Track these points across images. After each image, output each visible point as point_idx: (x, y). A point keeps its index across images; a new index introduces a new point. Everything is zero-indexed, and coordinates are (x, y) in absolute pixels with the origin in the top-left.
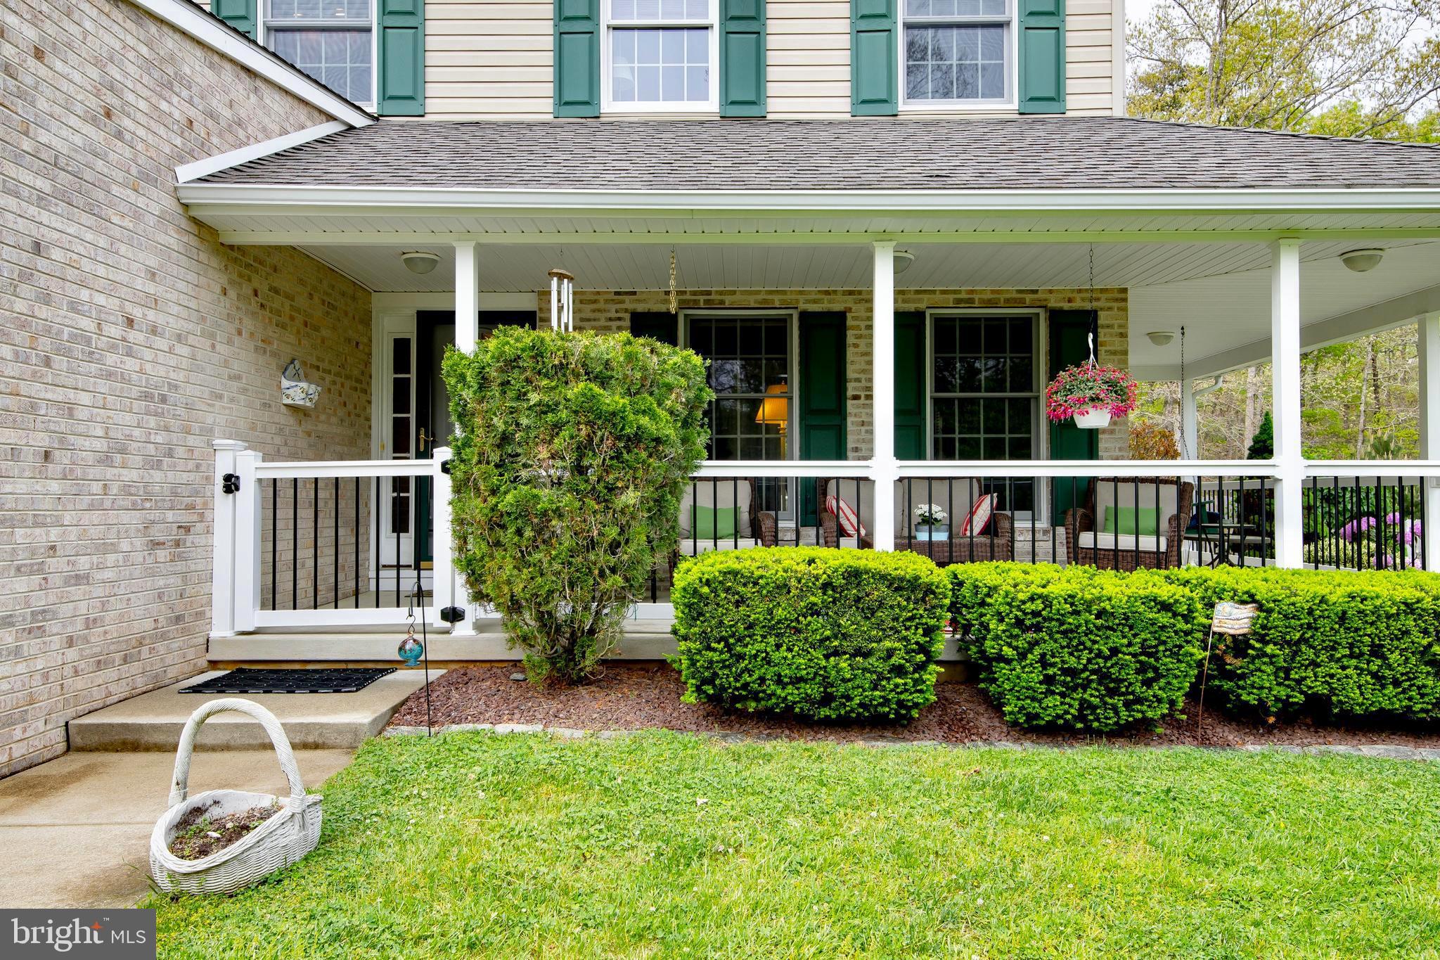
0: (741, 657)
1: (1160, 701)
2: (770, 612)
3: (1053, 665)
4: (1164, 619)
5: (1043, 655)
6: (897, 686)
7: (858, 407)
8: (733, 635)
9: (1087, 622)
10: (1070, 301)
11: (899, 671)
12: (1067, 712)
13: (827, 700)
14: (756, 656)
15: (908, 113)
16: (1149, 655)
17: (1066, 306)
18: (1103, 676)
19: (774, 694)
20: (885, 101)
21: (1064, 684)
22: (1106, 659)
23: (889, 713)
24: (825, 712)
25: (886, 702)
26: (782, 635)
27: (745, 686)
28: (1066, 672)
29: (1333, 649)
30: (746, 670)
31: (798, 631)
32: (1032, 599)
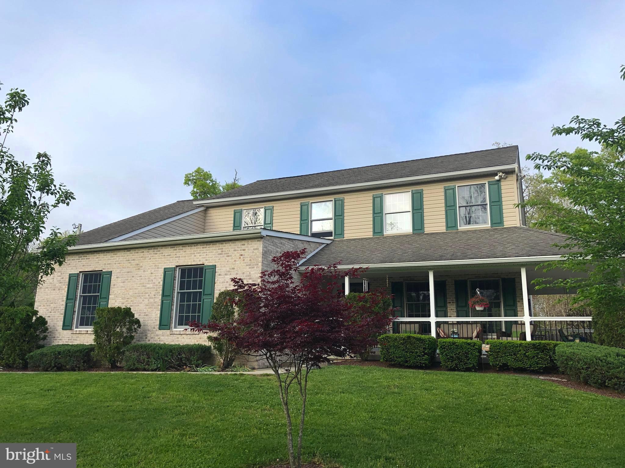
0: (390, 352)
1: (471, 363)
2: (394, 344)
3: (449, 355)
4: (469, 347)
5: (446, 354)
6: (419, 359)
7: (450, 305)
8: (388, 348)
9: (453, 347)
10: (507, 276)
11: (419, 356)
12: (453, 366)
13: (407, 362)
14: (392, 352)
15: (460, 229)
16: (467, 354)
17: (506, 277)
18: (459, 359)
19: (396, 360)
20: (454, 227)
21: (451, 360)
22: (458, 355)
23: (418, 365)
24: (406, 364)
25: (417, 362)
26: (396, 348)
27: (391, 358)
28: (451, 357)
29: (505, 353)
30: (391, 355)
31: (399, 348)
32: (443, 343)
